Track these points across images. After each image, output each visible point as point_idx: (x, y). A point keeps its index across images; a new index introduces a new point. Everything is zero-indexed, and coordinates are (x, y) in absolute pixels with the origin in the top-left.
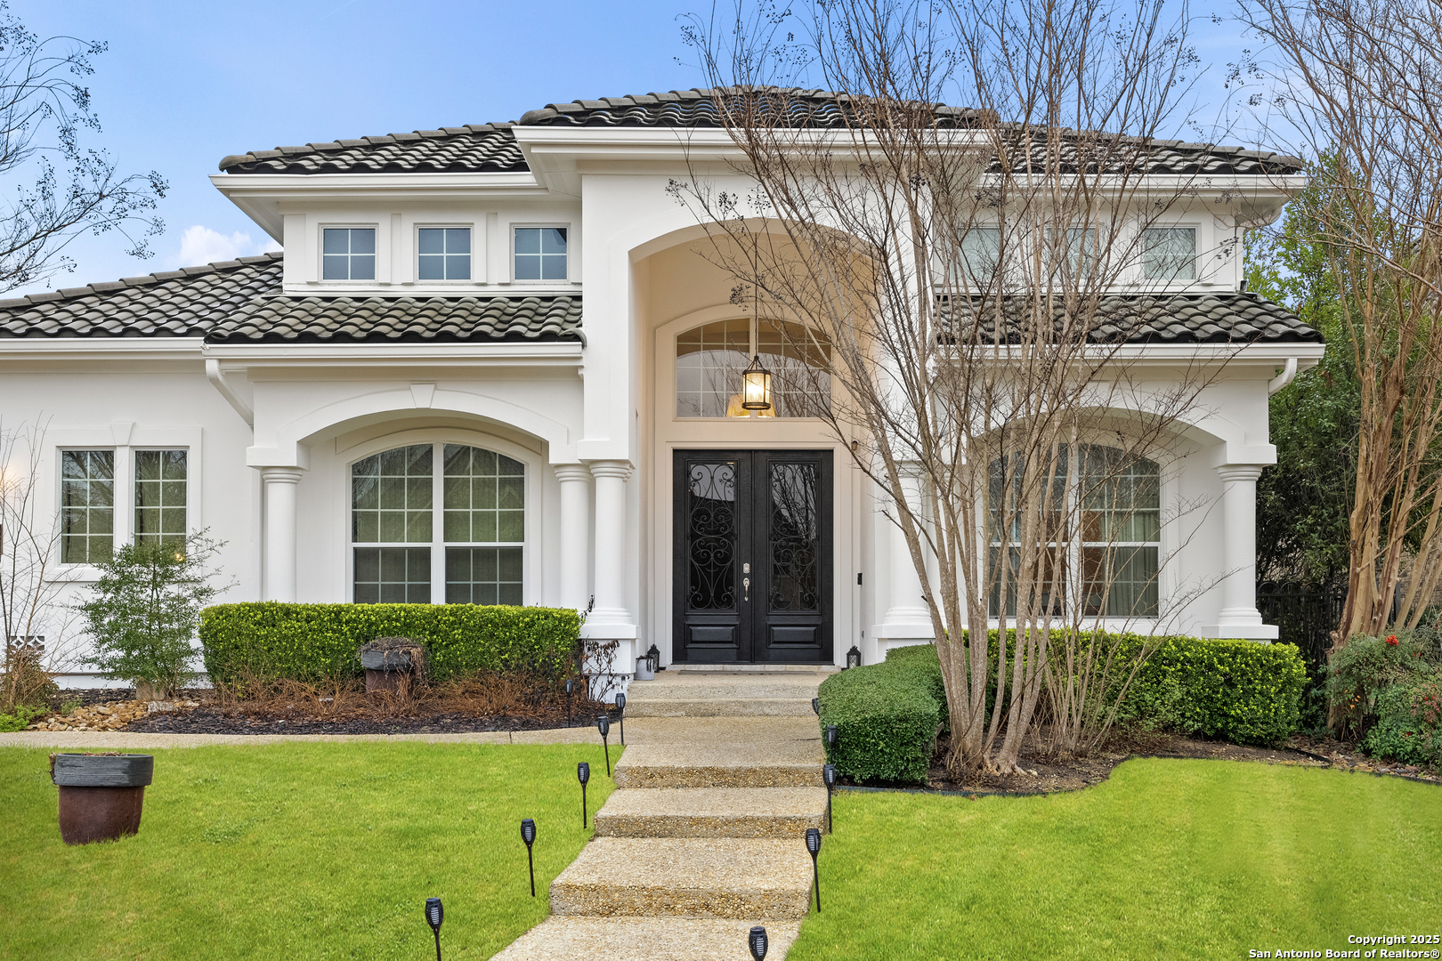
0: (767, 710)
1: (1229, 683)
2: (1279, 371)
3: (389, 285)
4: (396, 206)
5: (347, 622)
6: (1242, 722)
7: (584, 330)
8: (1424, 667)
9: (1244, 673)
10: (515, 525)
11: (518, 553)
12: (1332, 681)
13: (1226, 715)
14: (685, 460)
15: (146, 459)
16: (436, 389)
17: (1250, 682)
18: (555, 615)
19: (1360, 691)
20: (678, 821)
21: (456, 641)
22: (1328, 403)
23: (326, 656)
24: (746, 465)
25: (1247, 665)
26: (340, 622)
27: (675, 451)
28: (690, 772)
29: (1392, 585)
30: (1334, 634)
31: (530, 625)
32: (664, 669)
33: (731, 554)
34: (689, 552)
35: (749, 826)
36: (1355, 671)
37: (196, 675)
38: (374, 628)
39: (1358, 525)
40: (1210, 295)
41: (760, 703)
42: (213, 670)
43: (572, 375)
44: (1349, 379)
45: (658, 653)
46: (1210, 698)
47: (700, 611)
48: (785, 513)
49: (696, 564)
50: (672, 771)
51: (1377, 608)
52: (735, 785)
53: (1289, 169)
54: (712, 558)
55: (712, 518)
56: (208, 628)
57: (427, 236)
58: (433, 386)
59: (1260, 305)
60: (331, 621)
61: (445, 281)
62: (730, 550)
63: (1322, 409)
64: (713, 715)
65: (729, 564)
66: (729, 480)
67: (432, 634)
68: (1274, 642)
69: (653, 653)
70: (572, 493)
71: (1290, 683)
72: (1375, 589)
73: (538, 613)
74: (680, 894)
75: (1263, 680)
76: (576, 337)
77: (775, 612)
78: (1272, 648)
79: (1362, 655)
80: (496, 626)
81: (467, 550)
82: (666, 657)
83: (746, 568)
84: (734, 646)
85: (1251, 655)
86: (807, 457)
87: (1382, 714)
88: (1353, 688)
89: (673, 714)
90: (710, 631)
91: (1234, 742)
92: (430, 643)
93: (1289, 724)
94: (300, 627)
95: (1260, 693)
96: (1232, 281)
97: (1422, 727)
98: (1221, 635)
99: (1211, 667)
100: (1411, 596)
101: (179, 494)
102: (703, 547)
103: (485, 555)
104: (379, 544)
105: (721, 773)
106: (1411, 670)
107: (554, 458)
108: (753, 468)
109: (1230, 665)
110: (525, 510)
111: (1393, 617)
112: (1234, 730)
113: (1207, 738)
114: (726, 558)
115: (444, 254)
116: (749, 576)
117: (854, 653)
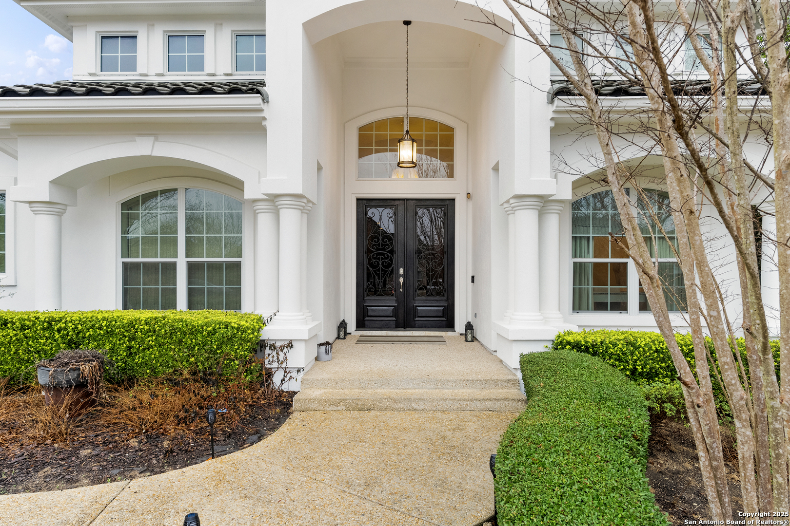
0: (415, 406)
3: (146, 75)
4: (150, 18)
5: (59, 331)
11: (238, 266)
14: (364, 204)
16: (156, 140)
18: (233, 325)
21: (151, 347)
24: (401, 209)
26: (52, 330)
27: (358, 200)
32: (350, 334)
33: (392, 262)
34: (366, 261)
38: (81, 335)
41: (409, 400)
45: (346, 324)
47: (373, 297)
48: (422, 238)
49: (371, 269)
54: (380, 265)
55: (380, 241)
57: (173, 41)
58: (152, 138)
60: (44, 329)
61: (187, 72)
62: (391, 260)
64: (369, 410)
65: (390, 269)
66: (391, 218)
67: (130, 340)
69: (343, 325)
77: (419, 298)
81: (202, 263)
82: (352, 326)
83: (401, 271)
84: (394, 319)
86: (439, 203)
89: (335, 408)
90: (380, 310)
92: (130, 348)
94: (16, 335)
102: (375, 259)
103: (214, 267)
104: (140, 260)
107: (248, 194)
108: (406, 210)
110: (243, 235)
114: (390, 265)
115: (187, 54)
116: (403, 276)
117: (469, 327)
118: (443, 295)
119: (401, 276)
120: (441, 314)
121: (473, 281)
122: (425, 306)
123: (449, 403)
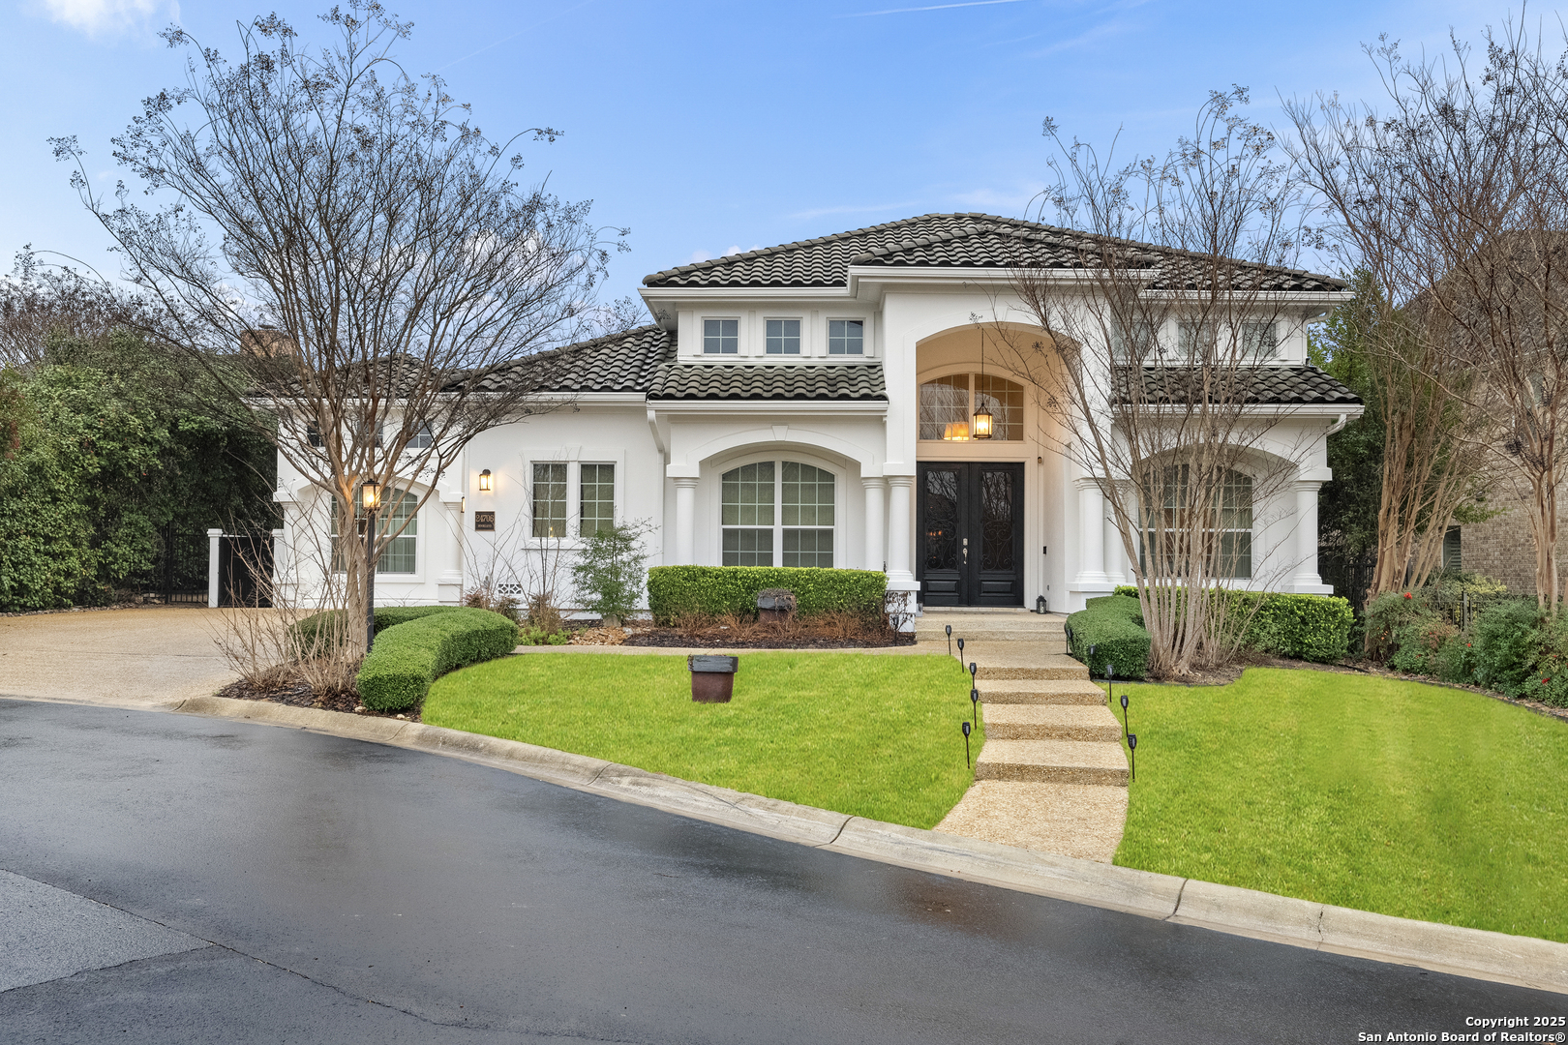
1: (1303, 621)
2: (1334, 421)
3: (747, 357)
4: (752, 306)
5: (741, 579)
6: (1312, 647)
7: (886, 392)
8: (1429, 613)
9: (1313, 616)
10: (829, 514)
11: (831, 532)
12: (1368, 622)
13: (1301, 643)
14: (925, 468)
15: (587, 469)
16: (788, 429)
17: (1317, 622)
19: (1388, 628)
20: (1026, 695)
21: (810, 591)
22: (1362, 438)
23: (726, 599)
24: (965, 473)
25: (1315, 610)
26: (736, 579)
27: (919, 463)
28: (1010, 670)
29: (1406, 560)
30: (1369, 591)
31: (857, 582)
33: (955, 532)
35: (1066, 698)
36: (1384, 615)
37: (641, 611)
39: (1384, 520)
40: (1286, 368)
41: (1003, 633)
42: (654, 608)
43: (879, 421)
44: (1375, 421)
46: (1291, 632)
50: (1000, 670)
51: (1397, 574)
52: (1036, 678)
53: (1338, 287)
56: (654, 582)
57: (772, 326)
58: (787, 427)
59: (1319, 375)
60: (730, 577)
61: (783, 355)
62: (954, 530)
63: (1358, 441)
65: (953, 539)
66: (953, 482)
67: (794, 586)
68: (1329, 595)
70: (874, 496)
71: (1343, 623)
72: (1396, 562)
73: (862, 574)
74: (1054, 728)
75: (1327, 620)
76: (884, 398)
77: (985, 572)
78: (1332, 600)
79: (1389, 605)
80: (835, 582)
81: (797, 531)
83: (965, 542)
84: (957, 594)
85: (1318, 604)
86: (1008, 467)
87: (1402, 643)
88: (1382, 626)
90: (941, 584)
91: (1307, 660)
93: (1342, 649)
94: (712, 582)
95: (1324, 629)
96: (1300, 358)
97: (1428, 651)
98: (1296, 591)
99: (1292, 612)
100: (1419, 567)
101: (610, 493)
104: (739, 527)
105: (1028, 671)
106: (1420, 615)
107: (864, 473)
108: (970, 474)
109: (1304, 611)
110: (835, 505)
111: (1407, 582)
112: (1307, 653)
113: (1291, 658)
114: (952, 535)
115: (783, 337)
116: (968, 547)
117: (1041, 600)
118: (1011, 569)
119: (965, 547)
120: (1008, 589)
121: (1045, 552)
122: (992, 581)
123: (1033, 635)
